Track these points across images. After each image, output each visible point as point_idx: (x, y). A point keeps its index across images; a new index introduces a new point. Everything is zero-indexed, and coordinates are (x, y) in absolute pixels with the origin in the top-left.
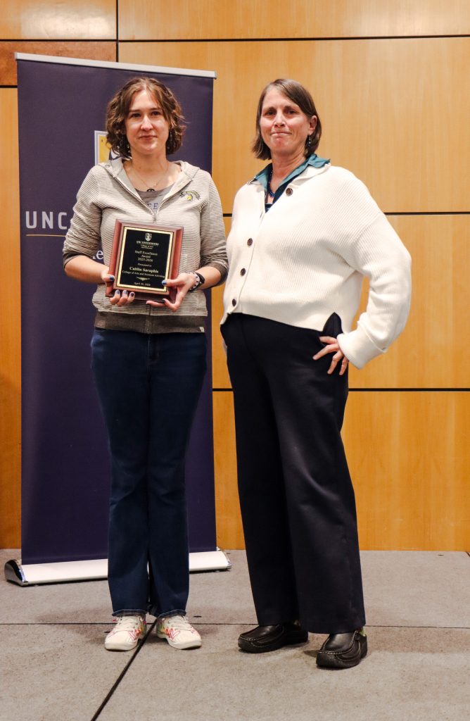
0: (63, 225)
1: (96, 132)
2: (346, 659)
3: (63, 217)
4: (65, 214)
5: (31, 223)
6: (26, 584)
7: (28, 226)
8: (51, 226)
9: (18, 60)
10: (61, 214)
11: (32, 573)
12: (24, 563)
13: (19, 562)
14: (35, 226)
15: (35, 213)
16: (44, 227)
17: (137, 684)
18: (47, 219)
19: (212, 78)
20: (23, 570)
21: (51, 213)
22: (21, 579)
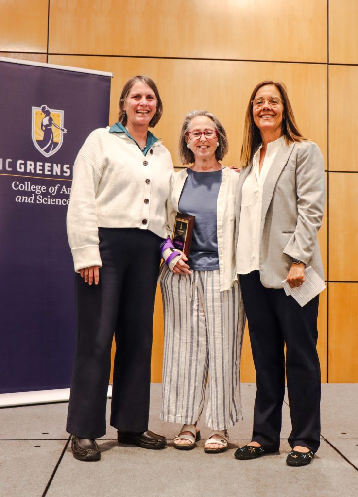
0: (9, 167)
1: (33, 107)
3: (9, 162)
4: (11, 160)
8: (1, 168)
10: (8, 160)
17: (61, 490)
21: (1, 160)
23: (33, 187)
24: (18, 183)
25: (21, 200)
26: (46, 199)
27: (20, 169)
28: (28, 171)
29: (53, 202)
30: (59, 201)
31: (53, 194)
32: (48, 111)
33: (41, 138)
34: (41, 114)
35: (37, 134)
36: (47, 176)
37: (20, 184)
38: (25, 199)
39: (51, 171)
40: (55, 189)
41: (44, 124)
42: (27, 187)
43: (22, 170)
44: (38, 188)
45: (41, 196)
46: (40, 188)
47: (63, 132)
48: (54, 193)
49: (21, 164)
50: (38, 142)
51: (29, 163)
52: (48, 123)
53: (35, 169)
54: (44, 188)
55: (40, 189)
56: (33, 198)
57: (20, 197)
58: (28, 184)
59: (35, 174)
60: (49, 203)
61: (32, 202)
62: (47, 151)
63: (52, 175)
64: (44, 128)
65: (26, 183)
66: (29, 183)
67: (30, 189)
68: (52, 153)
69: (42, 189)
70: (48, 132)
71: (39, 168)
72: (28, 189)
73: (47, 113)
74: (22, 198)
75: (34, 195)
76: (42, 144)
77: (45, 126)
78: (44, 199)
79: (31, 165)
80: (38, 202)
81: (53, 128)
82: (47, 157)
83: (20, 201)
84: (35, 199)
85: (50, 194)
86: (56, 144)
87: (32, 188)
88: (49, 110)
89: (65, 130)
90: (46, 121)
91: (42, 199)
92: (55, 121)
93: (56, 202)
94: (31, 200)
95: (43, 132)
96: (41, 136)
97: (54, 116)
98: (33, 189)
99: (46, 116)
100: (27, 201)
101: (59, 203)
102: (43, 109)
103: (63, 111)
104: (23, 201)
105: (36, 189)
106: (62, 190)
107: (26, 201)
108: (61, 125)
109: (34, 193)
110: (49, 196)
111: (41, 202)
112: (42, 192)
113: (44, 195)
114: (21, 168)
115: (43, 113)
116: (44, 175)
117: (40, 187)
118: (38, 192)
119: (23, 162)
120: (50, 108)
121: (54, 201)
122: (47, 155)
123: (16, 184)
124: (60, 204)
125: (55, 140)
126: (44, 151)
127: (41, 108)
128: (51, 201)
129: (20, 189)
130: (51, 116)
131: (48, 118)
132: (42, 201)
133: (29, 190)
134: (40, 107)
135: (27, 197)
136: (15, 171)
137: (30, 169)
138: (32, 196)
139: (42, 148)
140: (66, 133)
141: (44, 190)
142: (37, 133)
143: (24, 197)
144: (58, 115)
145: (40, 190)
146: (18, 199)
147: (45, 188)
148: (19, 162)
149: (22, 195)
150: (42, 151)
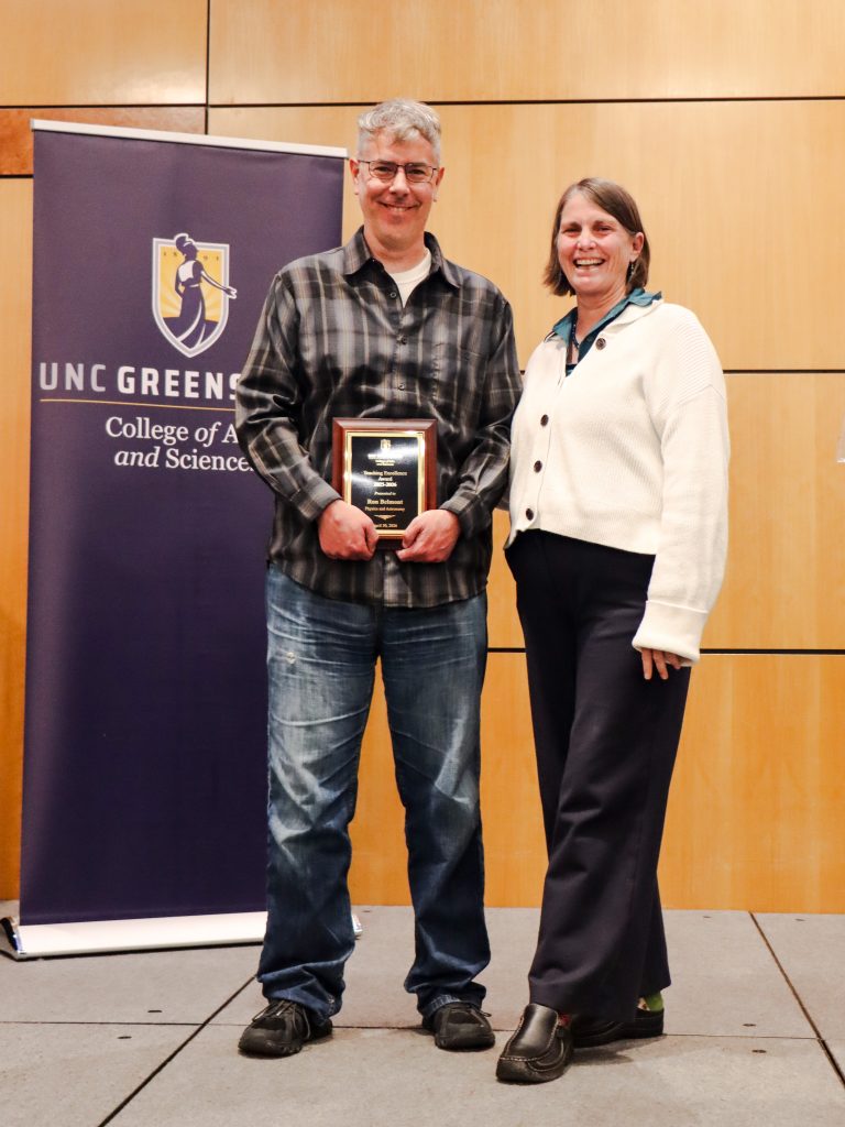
0: (99, 384)
1: (155, 240)
2: (542, 1068)
3: (99, 372)
4: (103, 367)
5: (49, 381)
6: (23, 956)
7: (44, 386)
8: (80, 387)
9: (35, 131)
10: (96, 368)
11: (33, 939)
12: (23, 923)
13: (15, 922)
14: (53, 386)
15: (55, 366)
16: (68, 387)
18: (74, 376)
19: (343, 158)
20: (21, 935)
21: (81, 367)
22: (15, 948)
23: (157, 429)
24: (120, 420)
25: (129, 461)
26: (189, 458)
27: (126, 387)
28: (145, 391)
29: (205, 465)
30: (218, 461)
31: (205, 445)
32: (191, 246)
33: (176, 313)
34: (175, 254)
35: (165, 304)
36: (191, 401)
37: (124, 423)
38: (137, 457)
39: (201, 389)
40: (209, 433)
41: (183, 279)
42: (143, 429)
43: (131, 390)
44: (169, 430)
45: (177, 451)
46: (172, 432)
47: (228, 296)
48: (206, 442)
49: (127, 375)
50: (168, 321)
51: (146, 371)
52: (191, 276)
53: (161, 385)
54: (182, 430)
55: (172, 434)
56: (156, 455)
57: (126, 454)
58: (144, 422)
59: (162, 398)
60: (195, 467)
61: (155, 464)
62: (190, 342)
63: (202, 400)
64: (182, 289)
65: (140, 419)
66: (147, 420)
67: (150, 435)
68: (201, 347)
69: (179, 433)
70: (191, 297)
71: (169, 383)
72: (144, 434)
73: (190, 253)
74: (130, 457)
75: (158, 448)
76: (176, 325)
77: (183, 284)
78: (182, 458)
79: (150, 377)
80: (168, 465)
81: (205, 287)
82: (190, 356)
83: (125, 463)
84: (163, 457)
85: (199, 446)
86: (212, 325)
87: (154, 431)
88: (194, 243)
89: (234, 291)
90: (186, 272)
91: (179, 458)
92: (208, 271)
93: (211, 464)
94: (151, 461)
95: (181, 299)
96: (176, 308)
97: (206, 258)
98: (158, 434)
99: (187, 259)
100: (143, 462)
101: (218, 466)
102: (180, 243)
103: (227, 246)
104: (132, 463)
105: (164, 433)
106: (228, 435)
107: (140, 464)
108: (224, 280)
109: (159, 442)
110: (195, 451)
111: (177, 465)
112: (178, 440)
113: (184, 447)
114: (126, 385)
115: (180, 253)
116: (182, 399)
117: (172, 428)
118: (169, 441)
119: (132, 370)
120: (196, 240)
121: (209, 461)
122: (190, 353)
123: (114, 424)
124: (222, 468)
125: (209, 316)
126: (183, 342)
127: (174, 241)
128: (199, 463)
129: (125, 434)
130: (199, 258)
131: (191, 263)
132: (180, 462)
133: (147, 436)
134: (172, 238)
135: (141, 454)
136: (112, 392)
137: (150, 388)
138: (154, 451)
139: (177, 334)
140: (235, 297)
141: (183, 436)
142: (166, 301)
143: (134, 454)
144: (216, 257)
145: (174, 435)
146: (121, 459)
147: (186, 432)
148: (123, 370)
149: (129, 450)
150: (177, 342)
